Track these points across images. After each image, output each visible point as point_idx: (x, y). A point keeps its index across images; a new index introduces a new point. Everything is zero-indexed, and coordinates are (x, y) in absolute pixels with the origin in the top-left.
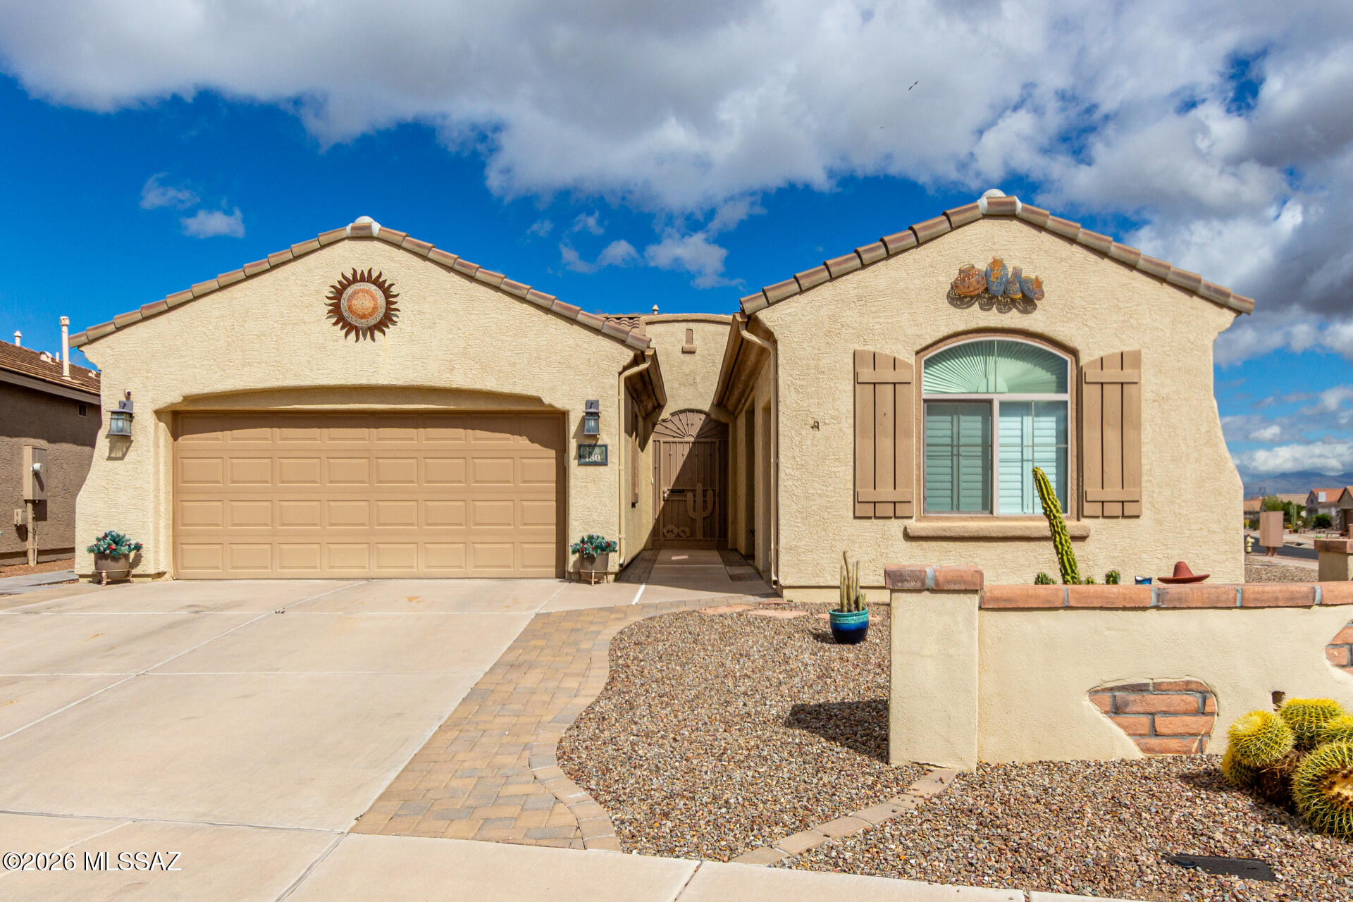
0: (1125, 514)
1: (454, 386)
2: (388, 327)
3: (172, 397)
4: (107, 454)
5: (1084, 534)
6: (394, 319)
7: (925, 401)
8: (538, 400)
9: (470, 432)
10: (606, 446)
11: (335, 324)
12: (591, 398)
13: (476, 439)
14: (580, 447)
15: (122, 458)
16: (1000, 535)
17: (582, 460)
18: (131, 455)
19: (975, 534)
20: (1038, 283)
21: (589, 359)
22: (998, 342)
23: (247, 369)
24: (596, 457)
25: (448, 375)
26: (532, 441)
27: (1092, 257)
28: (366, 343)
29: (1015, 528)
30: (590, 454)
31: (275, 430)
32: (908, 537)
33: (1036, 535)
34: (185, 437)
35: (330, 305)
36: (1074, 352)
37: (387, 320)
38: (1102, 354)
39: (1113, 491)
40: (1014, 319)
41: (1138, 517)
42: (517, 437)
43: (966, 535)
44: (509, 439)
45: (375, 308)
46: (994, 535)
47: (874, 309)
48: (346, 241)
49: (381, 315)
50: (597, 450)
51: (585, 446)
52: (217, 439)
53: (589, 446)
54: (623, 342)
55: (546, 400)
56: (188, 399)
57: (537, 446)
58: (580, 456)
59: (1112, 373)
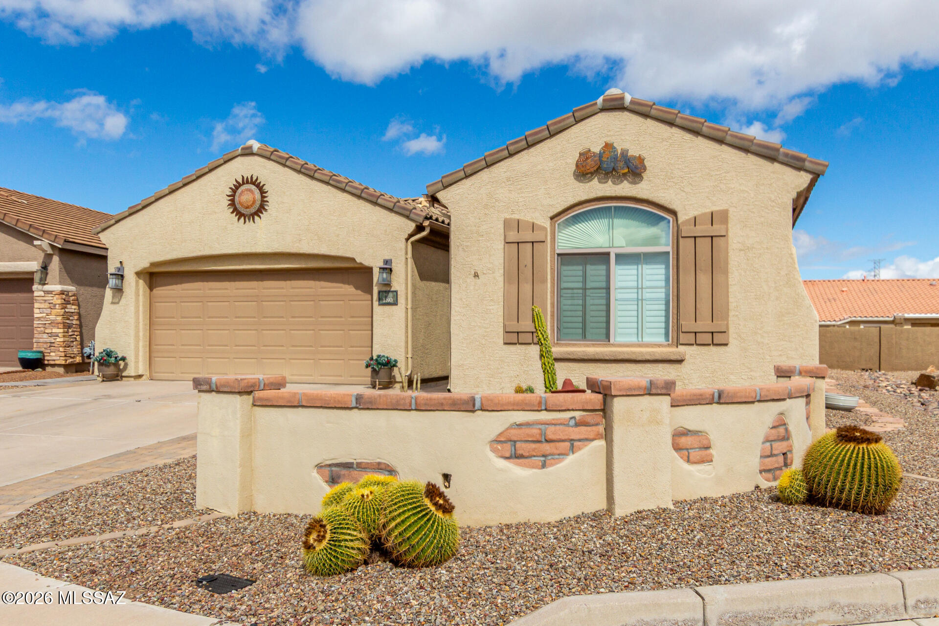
0: (714, 342)
1: (302, 252)
2: (262, 213)
3: (144, 264)
4: (111, 300)
5: (679, 358)
6: (266, 207)
7: (559, 255)
8: (353, 260)
9: (317, 283)
10: (396, 292)
11: (232, 212)
12: (387, 258)
13: (322, 288)
14: (379, 292)
15: (118, 303)
16: (613, 358)
17: (381, 302)
18: (123, 301)
19: (593, 357)
20: (641, 160)
21: (386, 231)
22: (615, 207)
23: (183, 244)
24: (390, 299)
25: (298, 244)
26: (357, 288)
27: (688, 136)
28: (250, 224)
29: (623, 353)
30: (386, 297)
31: (205, 283)
33: (640, 358)
34: (157, 289)
35: (229, 200)
36: (674, 213)
37: (261, 209)
38: (696, 213)
39: (704, 324)
40: (625, 188)
41: (726, 345)
42: (347, 286)
43: (586, 358)
44: (341, 288)
45: (254, 202)
46: (607, 358)
48: (239, 158)
49: (258, 206)
50: (391, 295)
51: (383, 292)
52: (174, 290)
53: (385, 292)
54: (408, 217)
55: (358, 260)
56: (153, 265)
57: (359, 292)
58: (380, 299)
59: (703, 229)
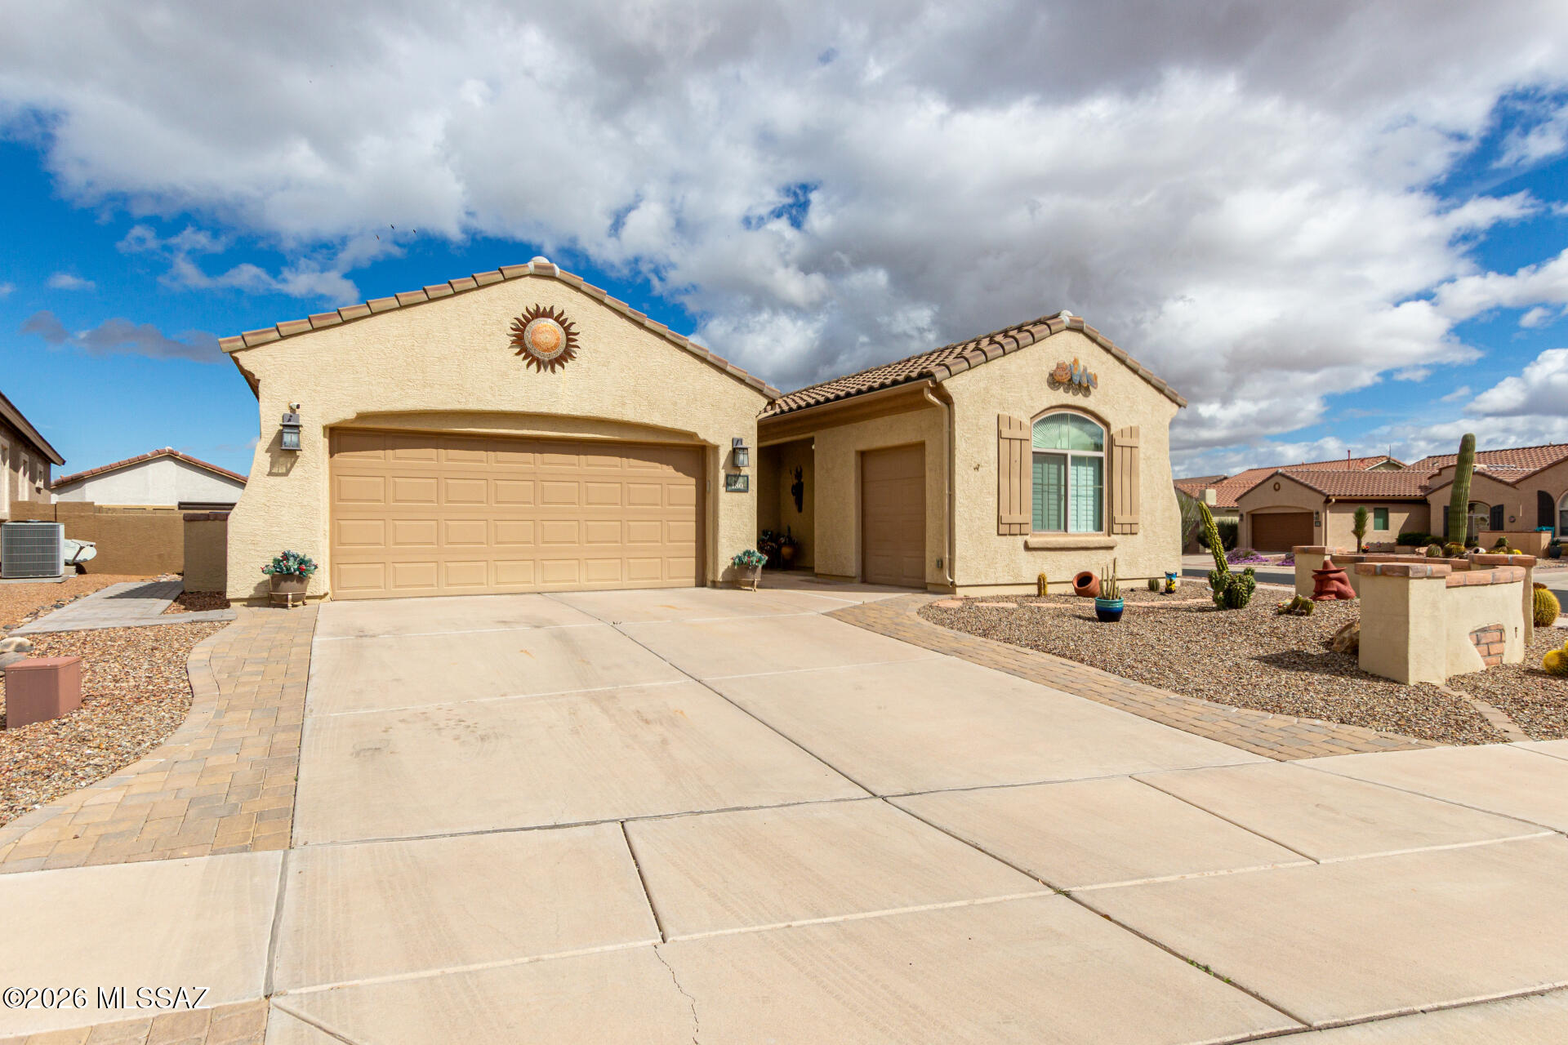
0: (1132, 532)
1: (626, 418)
2: (567, 361)
3: (345, 413)
4: (268, 470)
5: (1111, 545)
6: (574, 354)
7: (1033, 453)
8: (693, 435)
9: (625, 460)
10: (747, 477)
11: (518, 354)
12: (737, 436)
13: (630, 467)
14: (727, 476)
15: (286, 474)
16: (1075, 546)
17: (730, 488)
18: (296, 471)
19: (1062, 546)
20: (1096, 377)
21: (735, 404)
22: (1071, 415)
23: (427, 390)
24: (740, 485)
25: (620, 409)
26: (677, 470)
27: (1117, 363)
28: (546, 374)
29: (1081, 542)
30: (735, 482)
31: (442, 451)
32: (1027, 547)
33: (1092, 546)
34: (342, 454)
35: (515, 336)
36: (1107, 425)
37: (565, 356)
38: (1121, 427)
39: (1126, 518)
40: (1079, 400)
41: (1136, 534)
42: (665, 466)
43: (1058, 546)
44: (657, 468)
45: (556, 346)
46: (1072, 546)
47: (1009, 386)
48: (528, 278)
49: (562, 350)
50: (741, 480)
51: (732, 476)
52: (379, 457)
53: (735, 476)
54: (760, 392)
55: (702, 436)
56: (362, 417)
57: (680, 475)
58: (728, 484)
59: (1126, 441)
